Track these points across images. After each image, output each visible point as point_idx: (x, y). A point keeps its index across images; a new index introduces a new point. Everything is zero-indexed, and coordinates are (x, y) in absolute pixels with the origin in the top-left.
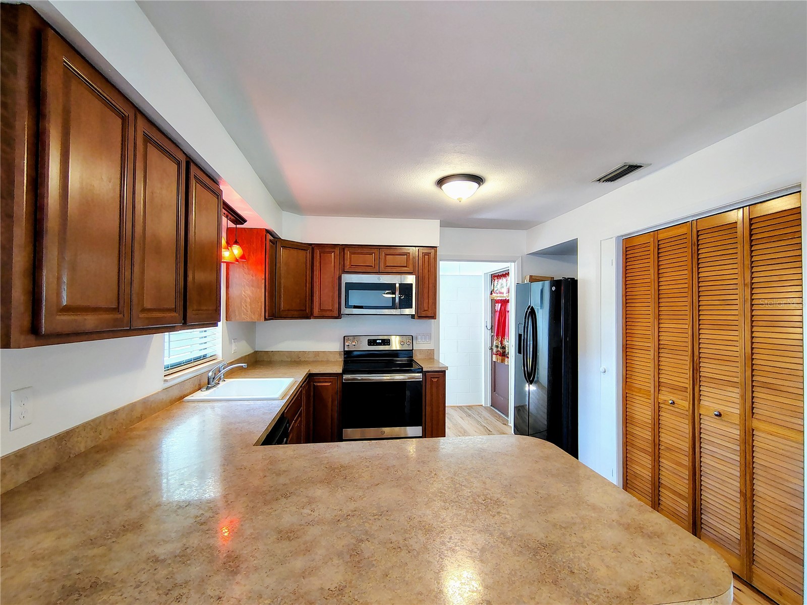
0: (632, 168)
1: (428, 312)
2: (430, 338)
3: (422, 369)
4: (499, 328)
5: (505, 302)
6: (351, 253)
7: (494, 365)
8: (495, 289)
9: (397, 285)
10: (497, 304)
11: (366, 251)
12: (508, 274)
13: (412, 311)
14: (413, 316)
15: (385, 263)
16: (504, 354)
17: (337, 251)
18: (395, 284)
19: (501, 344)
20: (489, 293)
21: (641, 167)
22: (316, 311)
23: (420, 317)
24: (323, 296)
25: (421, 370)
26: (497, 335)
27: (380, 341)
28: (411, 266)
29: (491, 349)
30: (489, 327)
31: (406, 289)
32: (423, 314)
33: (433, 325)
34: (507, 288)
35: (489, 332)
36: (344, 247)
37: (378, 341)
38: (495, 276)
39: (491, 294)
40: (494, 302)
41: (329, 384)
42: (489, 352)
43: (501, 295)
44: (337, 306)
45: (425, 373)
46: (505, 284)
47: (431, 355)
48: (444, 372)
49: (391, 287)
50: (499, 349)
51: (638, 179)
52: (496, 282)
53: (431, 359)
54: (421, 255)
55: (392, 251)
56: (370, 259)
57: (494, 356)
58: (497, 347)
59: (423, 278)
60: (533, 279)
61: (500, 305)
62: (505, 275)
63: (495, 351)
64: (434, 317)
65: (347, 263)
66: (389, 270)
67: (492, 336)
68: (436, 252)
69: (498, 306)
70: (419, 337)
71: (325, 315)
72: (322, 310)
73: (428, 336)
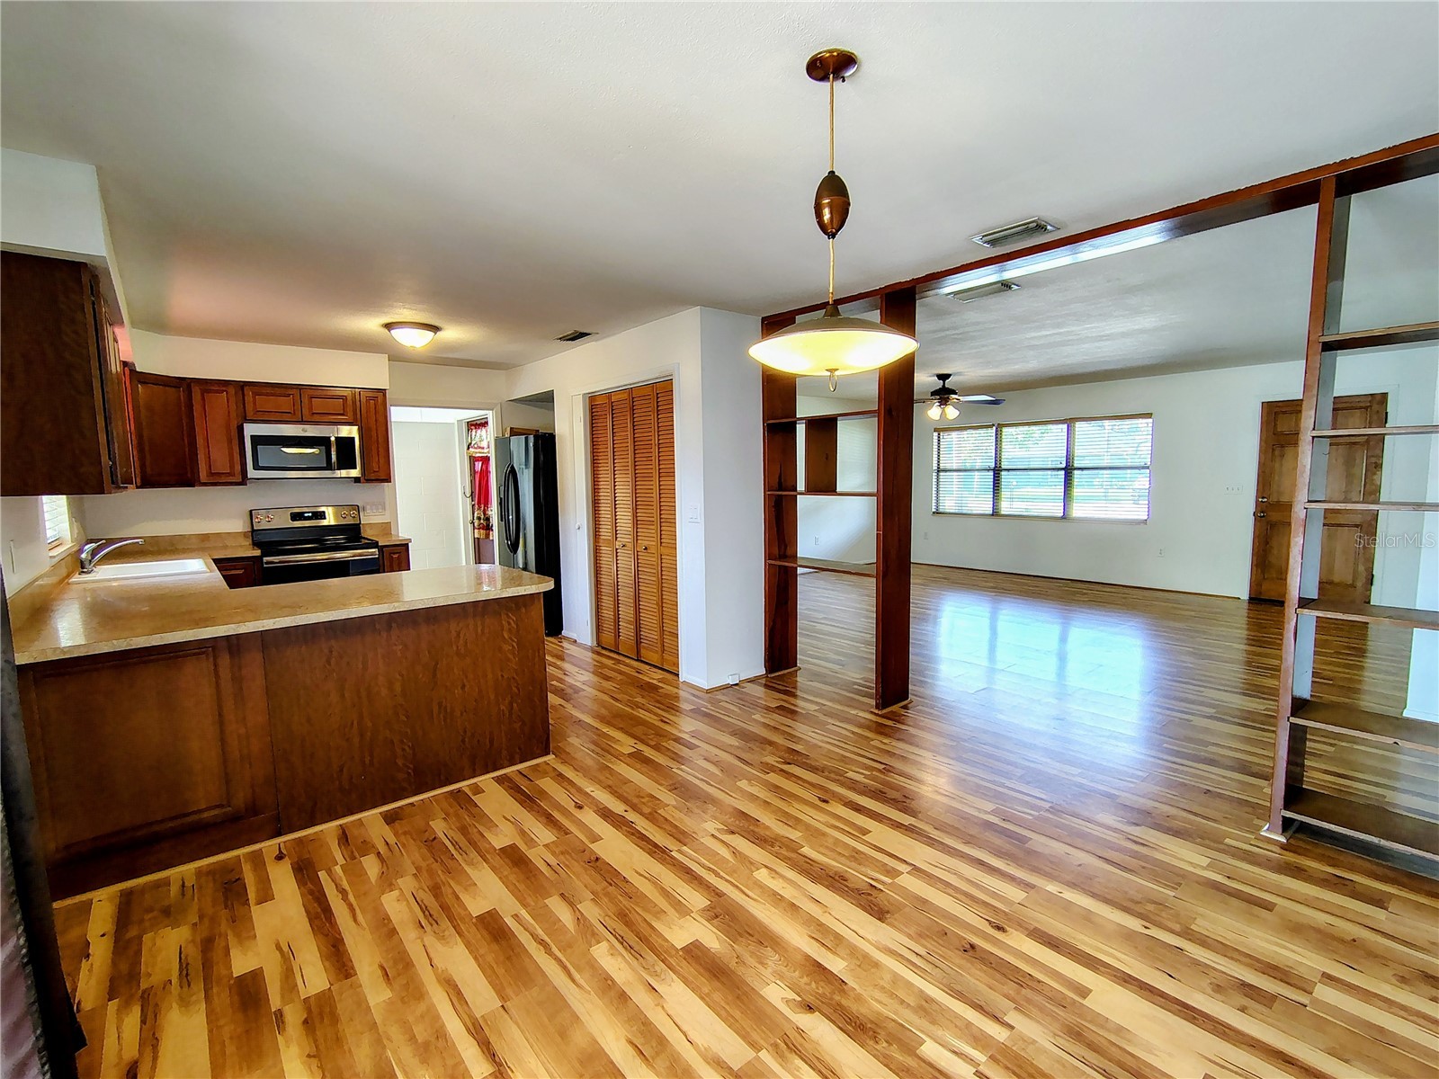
0: (582, 335)
1: (378, 471)
2: (384, 509)
3: (377, 542)
4: (480, 495)
5: (486, 460)
6: (255, 394)
7: (477, 542)
8: (473, 443)
9: (333, 439)
10: (476, 463)
11: (278, 391)
12: (487, 423)
13: (355, 473)
14: (357, 480)
15: (311, 408)
16: (488, 528)
17: (232, 390)
18: (329, 438)
19: (485, 514)
20: (466, 448)
21: (589, 334)
22: (203, 476)
23: (368, 481)
24: (214, 453)
25: (374, 544)
26: (479, 503)
27: (310, 514)
28: (350, 414)
29: (473, 523)
30: (468, 494)
31: (346, 444)
32: (373, 476)
33: (386, 489)
34: (486, 440)
35: (469, 500)
36: (242, 386)
37: (306, 515)
38: (472, 425)
39: (468, 448)
40: (473, 460)
41: (241, 572)
42: (470, 527)
43: (481, 450)
44: (238, 468)
45: (381, 549)
46: (484, 437)
47: (386, 528)
48: (406, 546)
49: (322, 442)
50: (482, 521)
51: (596, 341)
52: (474, 433)
53: (387, 534)
54: (363, 400)
55: (319, 393)
56: (284, 403)
57: (476, 531)
58: (479, 518)
59: (369, 429)
60: (514, 432)
61: (480, 463)
62: (484, 424)
63: (476, 524)
64: (388, 479)
65: (249, 408)
66: (317, 418)
67: (473, 505)
68: (385, 395)
69: (479, 465)
70: (368, 507)
71: (217, 480)
72: (211, 474)
73: (382, 506)
